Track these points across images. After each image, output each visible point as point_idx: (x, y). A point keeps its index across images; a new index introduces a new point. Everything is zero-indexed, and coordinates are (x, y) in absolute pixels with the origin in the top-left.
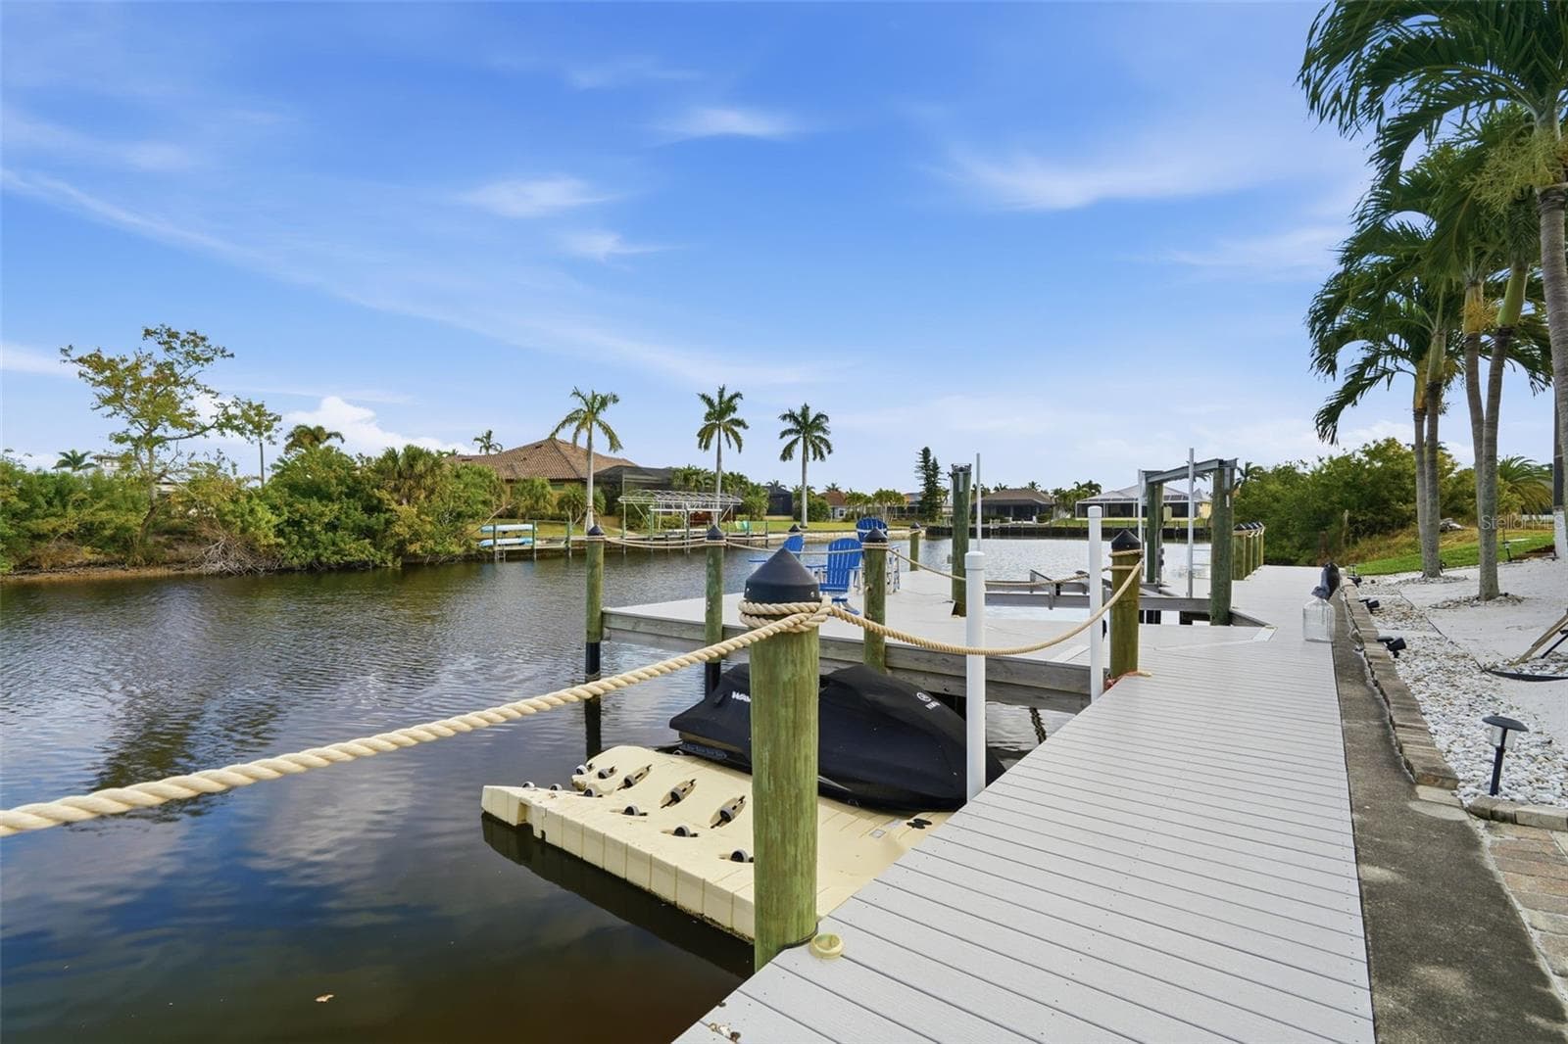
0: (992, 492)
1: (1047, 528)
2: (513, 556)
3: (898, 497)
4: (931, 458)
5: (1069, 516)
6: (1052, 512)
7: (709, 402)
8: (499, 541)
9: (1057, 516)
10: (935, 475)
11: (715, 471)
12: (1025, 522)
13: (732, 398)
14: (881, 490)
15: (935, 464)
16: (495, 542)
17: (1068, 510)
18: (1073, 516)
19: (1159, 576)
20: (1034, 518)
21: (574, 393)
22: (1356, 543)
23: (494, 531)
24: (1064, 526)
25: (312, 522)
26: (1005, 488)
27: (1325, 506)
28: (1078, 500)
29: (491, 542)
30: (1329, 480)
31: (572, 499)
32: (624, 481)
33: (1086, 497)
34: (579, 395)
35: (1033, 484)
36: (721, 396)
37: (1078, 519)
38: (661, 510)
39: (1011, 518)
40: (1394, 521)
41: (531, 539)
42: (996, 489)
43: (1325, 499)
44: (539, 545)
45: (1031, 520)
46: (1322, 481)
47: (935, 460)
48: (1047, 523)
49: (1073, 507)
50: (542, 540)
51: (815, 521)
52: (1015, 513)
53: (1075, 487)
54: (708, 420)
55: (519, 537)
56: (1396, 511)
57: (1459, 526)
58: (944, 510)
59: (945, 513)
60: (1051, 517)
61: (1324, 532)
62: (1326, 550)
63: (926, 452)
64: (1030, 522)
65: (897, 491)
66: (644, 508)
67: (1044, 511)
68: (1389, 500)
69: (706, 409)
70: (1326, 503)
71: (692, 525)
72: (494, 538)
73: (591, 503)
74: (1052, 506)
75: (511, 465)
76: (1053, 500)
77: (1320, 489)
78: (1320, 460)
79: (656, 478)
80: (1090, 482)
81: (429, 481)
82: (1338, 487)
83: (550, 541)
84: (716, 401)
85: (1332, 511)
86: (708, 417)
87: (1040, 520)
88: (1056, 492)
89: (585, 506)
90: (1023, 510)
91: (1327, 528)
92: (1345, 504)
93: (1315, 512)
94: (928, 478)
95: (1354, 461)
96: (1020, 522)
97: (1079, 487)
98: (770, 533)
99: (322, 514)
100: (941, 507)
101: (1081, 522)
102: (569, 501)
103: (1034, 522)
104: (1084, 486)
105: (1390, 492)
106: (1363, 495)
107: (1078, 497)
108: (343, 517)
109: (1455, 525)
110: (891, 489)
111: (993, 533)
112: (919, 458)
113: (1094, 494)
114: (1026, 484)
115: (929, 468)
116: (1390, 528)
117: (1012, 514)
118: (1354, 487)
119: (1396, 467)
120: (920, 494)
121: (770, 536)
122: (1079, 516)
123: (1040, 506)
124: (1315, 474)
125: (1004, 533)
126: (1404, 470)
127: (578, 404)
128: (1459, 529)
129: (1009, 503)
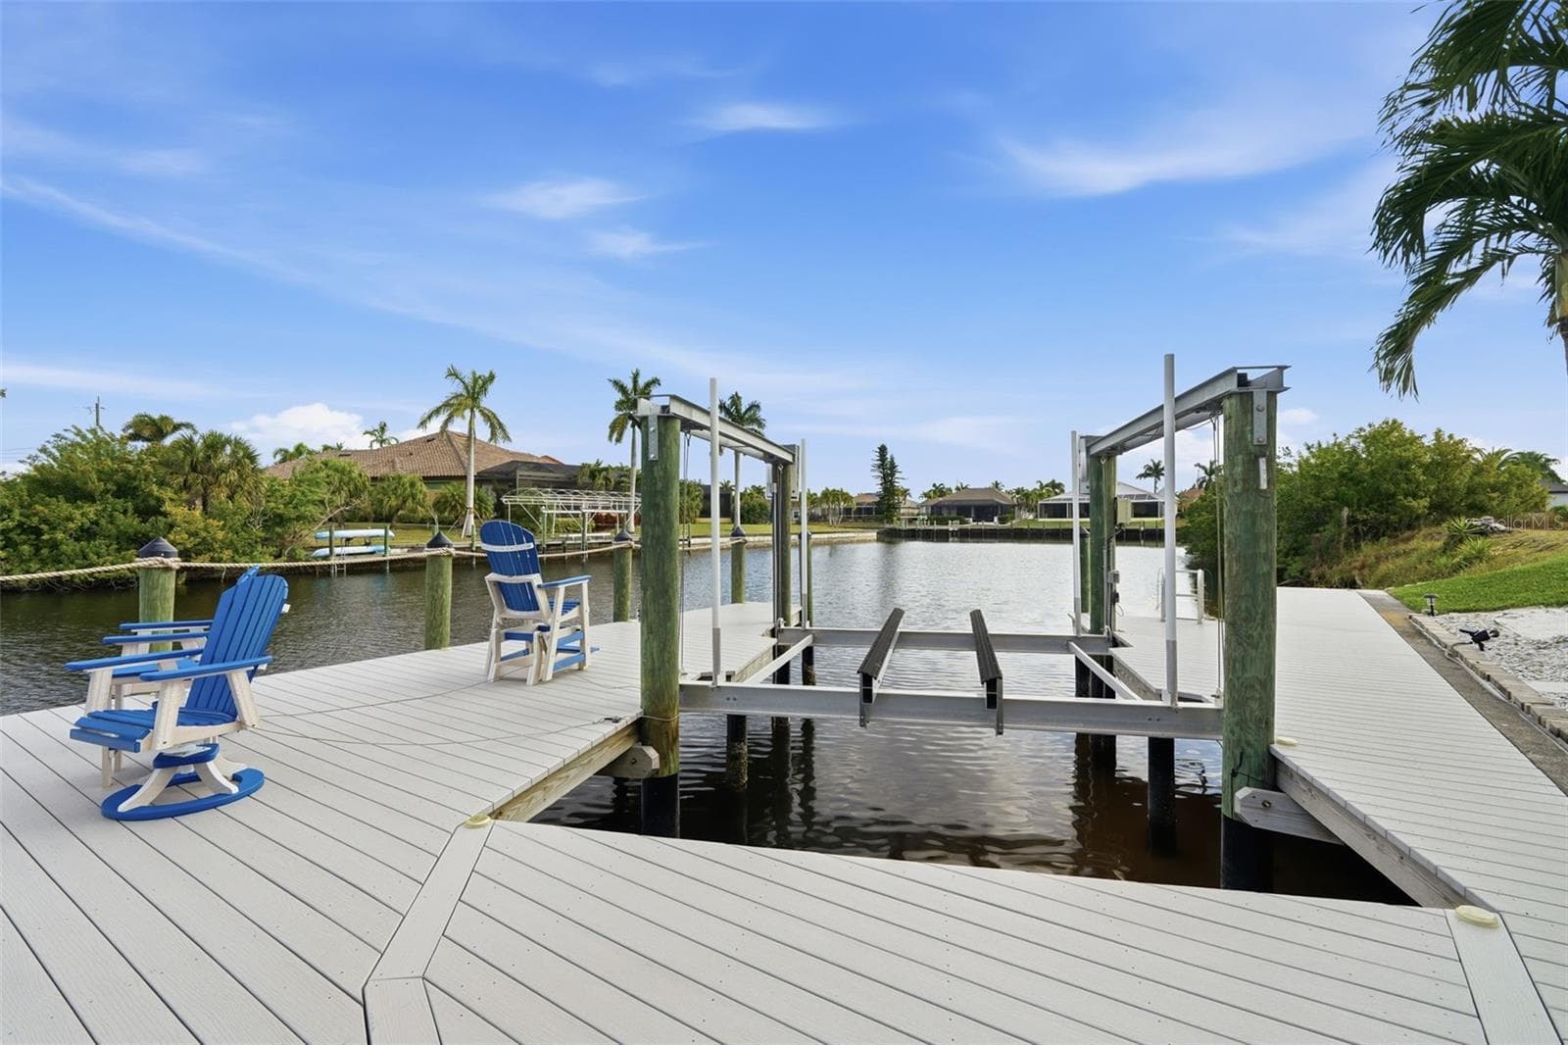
0: (954, 491)
1: (1008, 529)
2: (355, 570)
3: (846, 497)
4: (888, 456)
5: (1031, 517)
6: (1014, 512)
7: (622, 389)
8: (337, 550)
9: (1020, 516)
10: (892, 475)
11: (630, 466)
12: (986, 523)
13: (648, 385)
14: (827, 489)
15: (892, 462)
16: (331, 551)
17: (1031, 510)
18: (1036, 517)
19: (1111, 622)
20: (996, 519)
21: (451, 375)
22: (1358, 548)
23: (331, 537)
24: (1026, 527)
25: (53, 528)
26: (966, 487)
27: (1319, 504)
28: (1041, 499)
29: (326, 551)
30: (1321, 472)
31: (450, 499)
32: (518, 478)
33: (1049, 496)
34: (457, 377)
35: (997, 484)
36: (635, 382)
37: (1040, 520)
38: (555, 512)
39: (971, 520)
40: (1400, 521)
41: (383, 547)
42: (958, 489)
43: (1317, 495)
44: (395, 553)
45: (992, 521)
46: (1312, 473)
47: (892, 459)
48: (1009, 524)
49: (1036, 507)
50: (402, 548)
51: (749, 523)
52: (975, 514)
53: (1038, 486)
54: (620, 410)
55: (367, 544)
56: (1405, 508)
57: (1503, 527)
58: (902, 511)
59: (903, 515)
60: (1013, 518)
61: (1318, 535)
62: (1321, 556)
63: (883, 450)
64: (991, 523)
65: (844, 491)
66: (536, 510)
67: (1004, 511)
68: (1394, 495)
69: (619, 396)
70: (1319, 500)
71: (597, 529)
72: (330, 547)
73: (471, 504)
74: (1014, 506)
75: (393, 462)
76: (1015, 500)
77: (1309, 482)
78: (1309, 448)
79: (558, 475)
80: (1053, 481)
81: (233, 476)
82: (1332, 480)
83: (413, 549)
84: (629, 386)
85: (1326, 510)
86: (619, 406)
87: (1002, 521)
88: (1018, 491)
89: (464, 506)
90: (984, 511)
91: (1321, 529)
92: (1341, 500)
93: (1305, 510)
94: (884, 477)
95: (1347, 448)
96: (980, 523)
97: (1042, 487)
98: (693, 537)
99: (70, 519)
100: (899, 509)
101: (1044, 522)
102: (447, 502)
103: (995, 524)
104: (1047, 486)
105: (1397, 484)
106: (1364, 488)
107: (1041, 496)
108: (103, 522)
109: (1497, 525)
110: (838, 488)
111: (953, 536)
112: (876, 456)
113: (1057, 494)
114: (989, 485)
115: (887, 467)
116: (1395, 529)
117: (973, 515)
118: (1351, 479)
119: (1403, 454)
120: (878, 495)
121: (693, 541)
122: (1041, 517)
123: (1002, 506)
124: (1304, 464)
125: (964, 536)
126: (1415, 458)
127: (455, 388)
128: (1503, 531)
129: (970, 503)
